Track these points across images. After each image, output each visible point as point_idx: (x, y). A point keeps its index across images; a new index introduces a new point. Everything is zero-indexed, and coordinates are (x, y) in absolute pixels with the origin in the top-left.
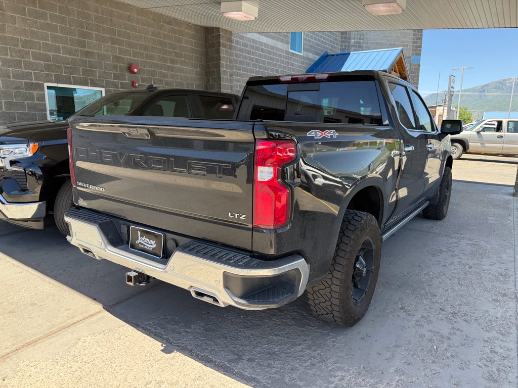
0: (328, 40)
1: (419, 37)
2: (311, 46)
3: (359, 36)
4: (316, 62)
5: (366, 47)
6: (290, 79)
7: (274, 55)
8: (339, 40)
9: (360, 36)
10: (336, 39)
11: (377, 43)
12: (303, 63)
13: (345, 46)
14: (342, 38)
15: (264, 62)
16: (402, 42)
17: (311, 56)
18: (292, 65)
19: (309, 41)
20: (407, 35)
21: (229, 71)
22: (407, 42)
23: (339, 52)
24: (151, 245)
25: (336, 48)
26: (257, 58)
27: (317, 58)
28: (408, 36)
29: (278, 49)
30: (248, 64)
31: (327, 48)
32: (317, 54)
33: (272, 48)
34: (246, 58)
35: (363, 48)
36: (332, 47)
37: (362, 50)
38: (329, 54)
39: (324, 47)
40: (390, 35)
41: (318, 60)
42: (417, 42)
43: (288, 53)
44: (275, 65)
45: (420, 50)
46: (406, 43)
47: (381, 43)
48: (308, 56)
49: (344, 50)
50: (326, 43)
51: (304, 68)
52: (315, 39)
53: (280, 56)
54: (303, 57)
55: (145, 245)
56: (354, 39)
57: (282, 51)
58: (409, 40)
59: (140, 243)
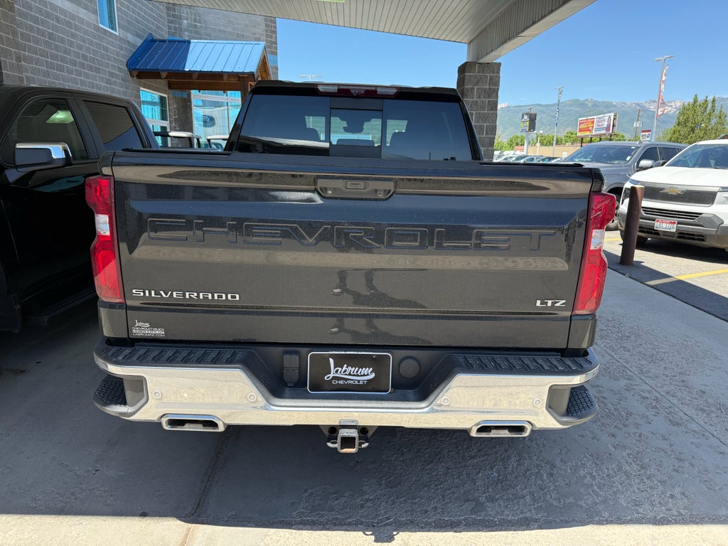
0: (150, 15)
1: (273, 29)
2: (129, 22)
3: (193, 17)
4: (138, 49)
5: (206, 34)
6: (336, 91)
7: (76, 30)
8: (164, 18)
9: (195, 16)
10: (161, 16)
11: (220, 30)
12: (121, 48)
13: (175, 28)
14: (168, 15)
15: (62, 40)
16: (253, 34)
17: (130, 37)
18: (106, 49)
19: (126, 14)
20: (258, 24)
21: (13, 50)
22: (259, 34)
23: (166, 37)
24: (364, 375)
25: (162, 30)
26: (51, 31)
27: (139, 42)
28: (259, 26)
29: (82, 21)
30: (37, 41)
31: (150, 29)
32: (138, 36)
33: (73, 17)
34: (32, 29)
35: (201, 35)
36: (158, 27)
37: (200, 39)
38: (156, 38)
39: (146, 26)
40: (236, 21)
41: (142, 45)
42: (271, 37)
43: (98, 29)
44: (80, 47)
45: (276, 48)
46: (257, 36)
47: (225, 31)
48: (127, 37)
49: (173, 34)
50: (148, 20)
51: (124, 56)
52: (134, 11)
53: (86, 32)
54: (121, 39)
55: (346, 380)
56: (187, 20)
57: (88, 24)
58: (261, 32)
59: (334, 378)
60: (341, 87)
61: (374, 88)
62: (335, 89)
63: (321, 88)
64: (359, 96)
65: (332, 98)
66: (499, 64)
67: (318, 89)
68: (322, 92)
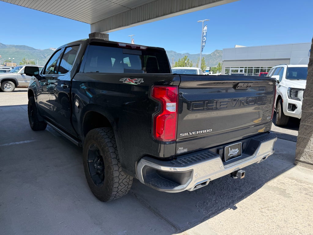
24: (236, 151)
59: (230, 154)
60: (127, 45)
61: (139, 46)
62: (125, 45)
63: (120, 44)
64: (134, 49)
65: (123, 49)
66: (109, 34)
67: (118, 44)
68: (121, 46)
